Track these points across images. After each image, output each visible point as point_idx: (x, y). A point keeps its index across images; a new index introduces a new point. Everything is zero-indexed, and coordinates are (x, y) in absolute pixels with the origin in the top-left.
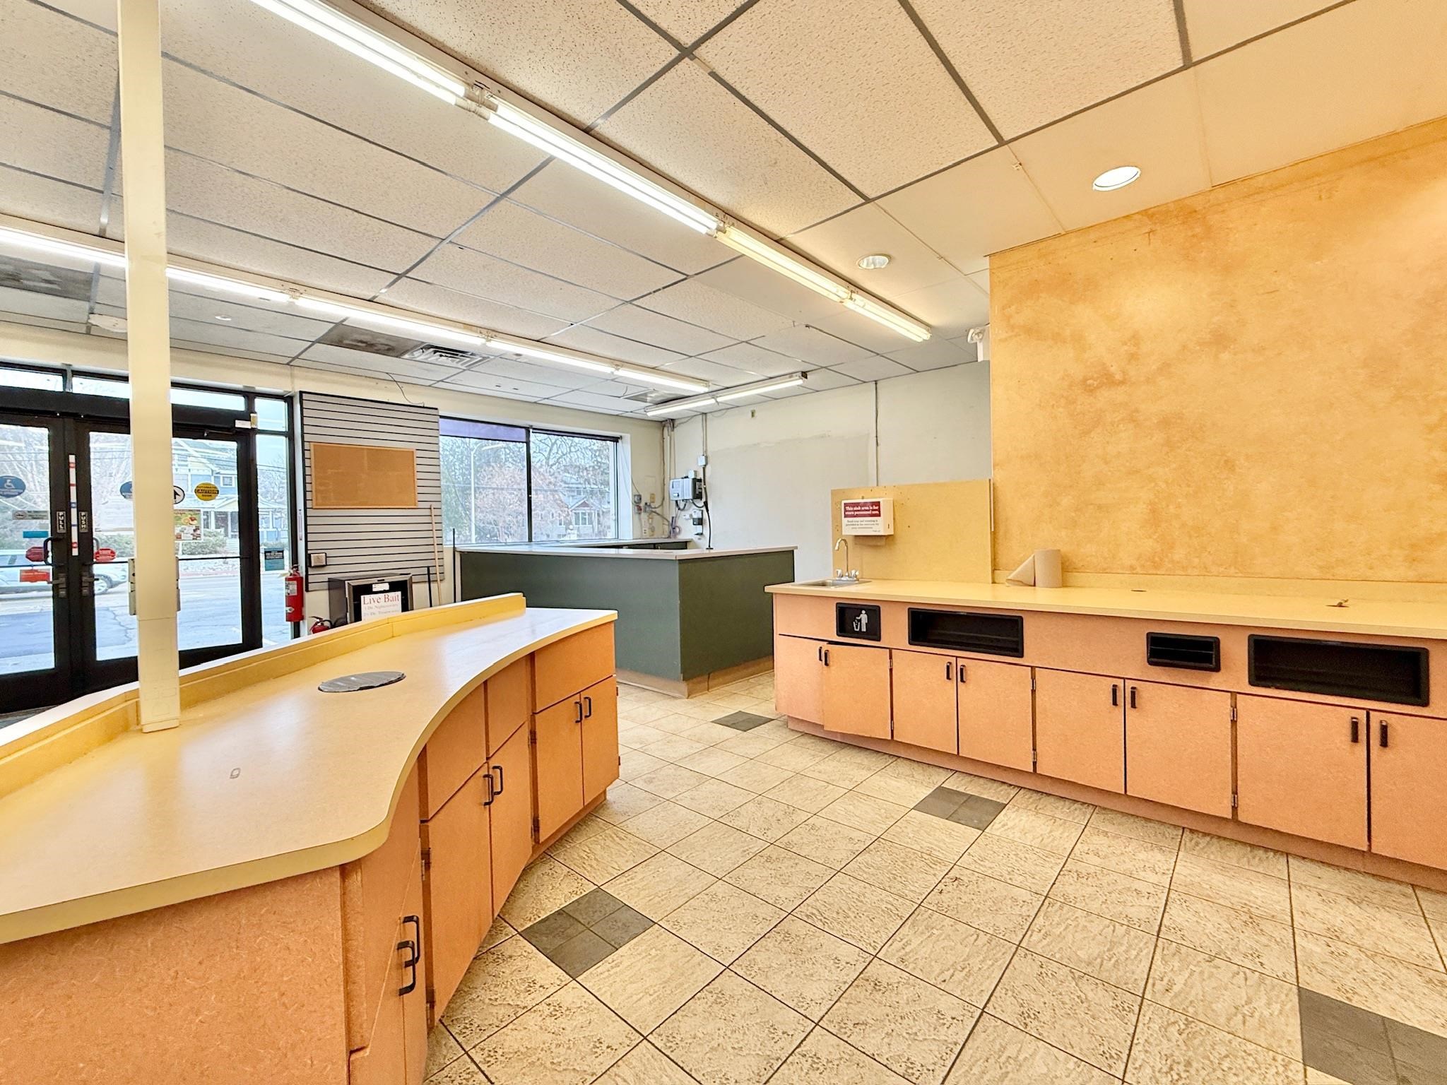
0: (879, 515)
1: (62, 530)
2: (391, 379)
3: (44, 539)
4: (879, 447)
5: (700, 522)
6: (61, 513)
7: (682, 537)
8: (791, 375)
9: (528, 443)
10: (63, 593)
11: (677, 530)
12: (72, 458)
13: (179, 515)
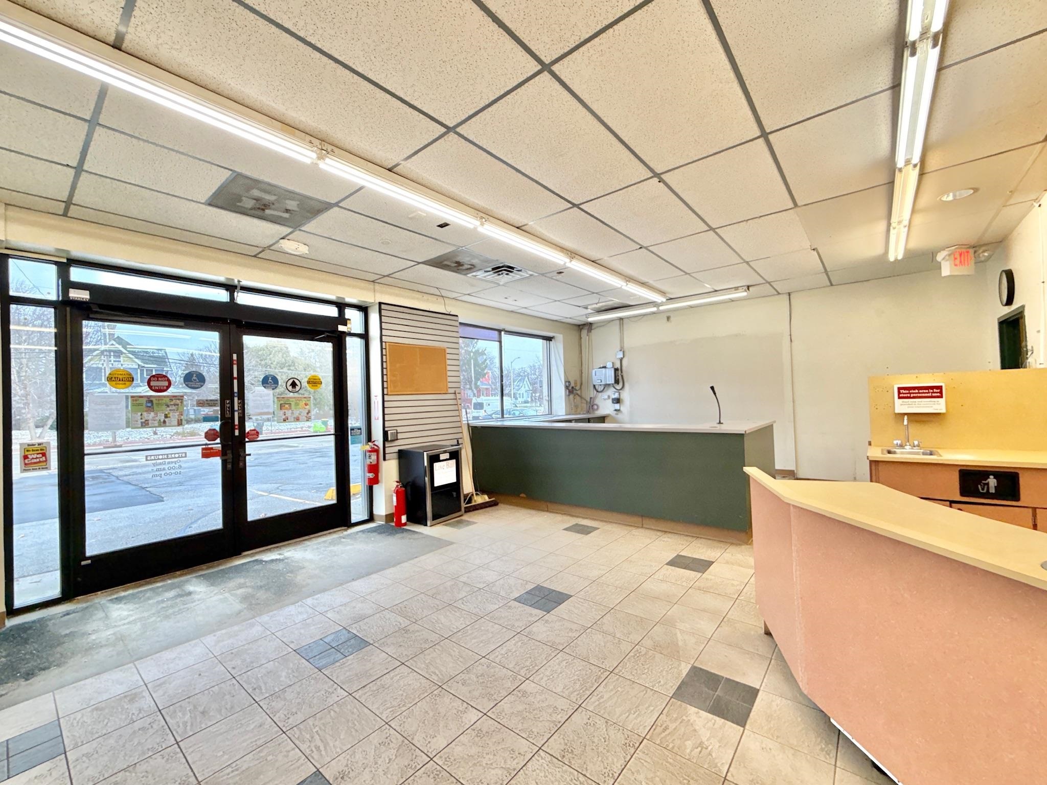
0: (941, 397)
1: (228, 415)
2: (439, 294)
4: (793, 344)
5: (617, 401)
6: (228, 402)
7: (601, 412)
8: (736, 288)
9: (500, 342)
10: (229, 466)
11: (595, 407)
12: (235, 356)
13: (298, 402)
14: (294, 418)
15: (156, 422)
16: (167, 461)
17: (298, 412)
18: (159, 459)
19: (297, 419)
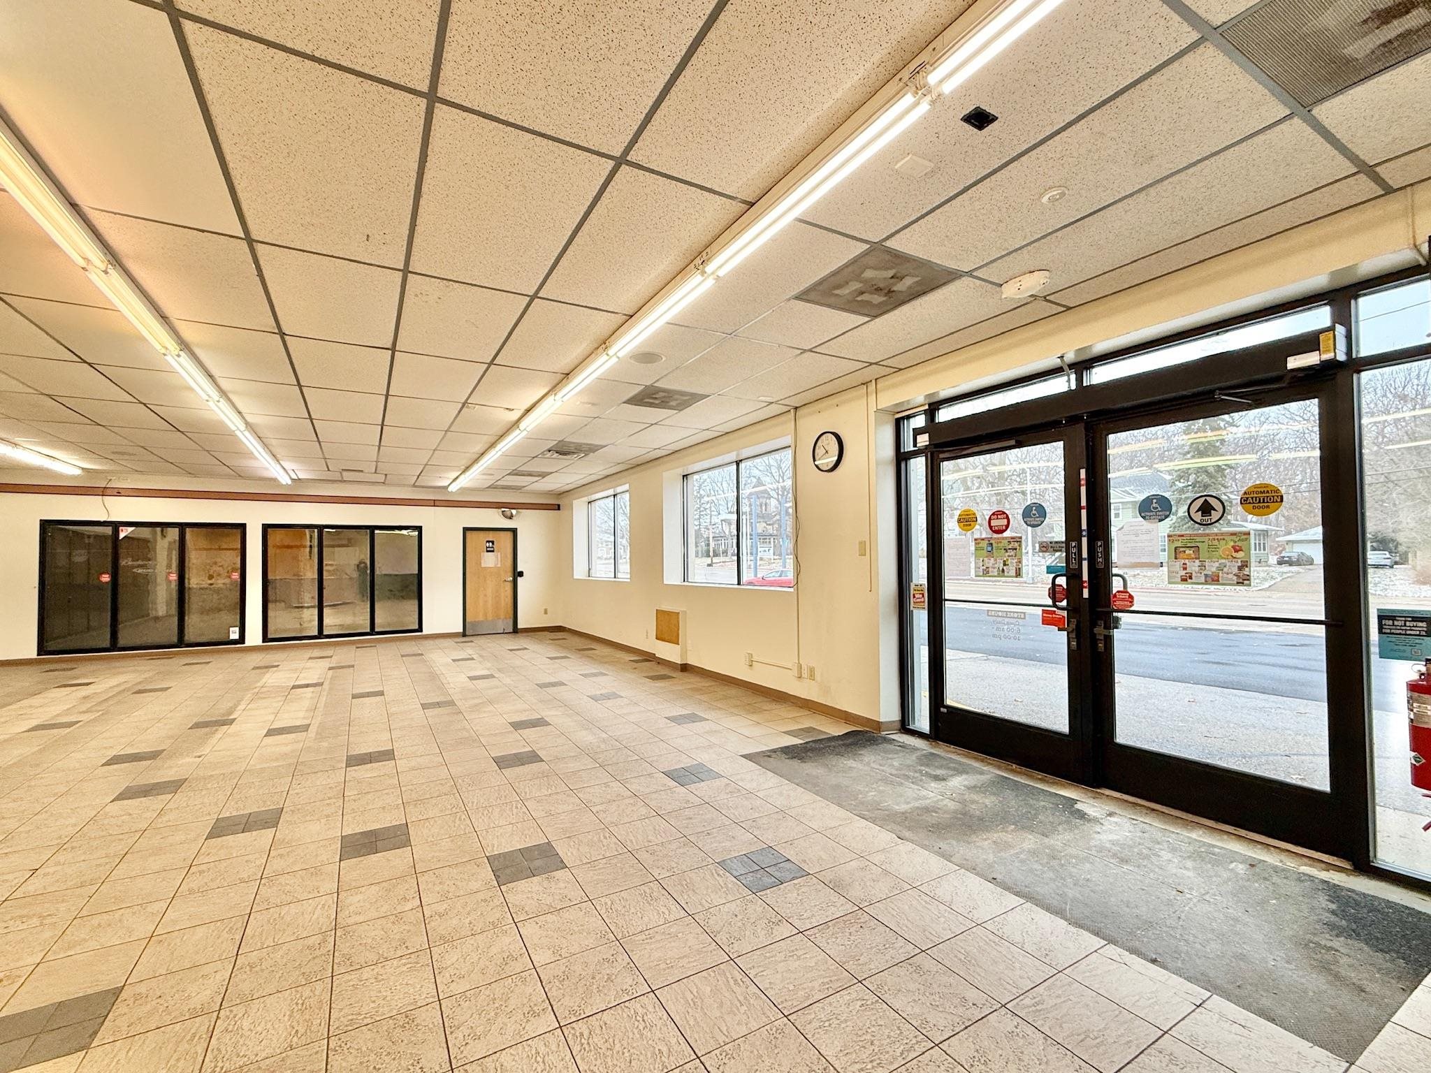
1: (1074, 566)
3: (1054, 575)
6: (1074, 544)
12: (1083, 474)
13: (1216, 542)
14: (1206, 576)
15: (996, 570)
16: (1007, 620)
17: (1217, 564)
18: (998, 616)
19: (1214, 579)
